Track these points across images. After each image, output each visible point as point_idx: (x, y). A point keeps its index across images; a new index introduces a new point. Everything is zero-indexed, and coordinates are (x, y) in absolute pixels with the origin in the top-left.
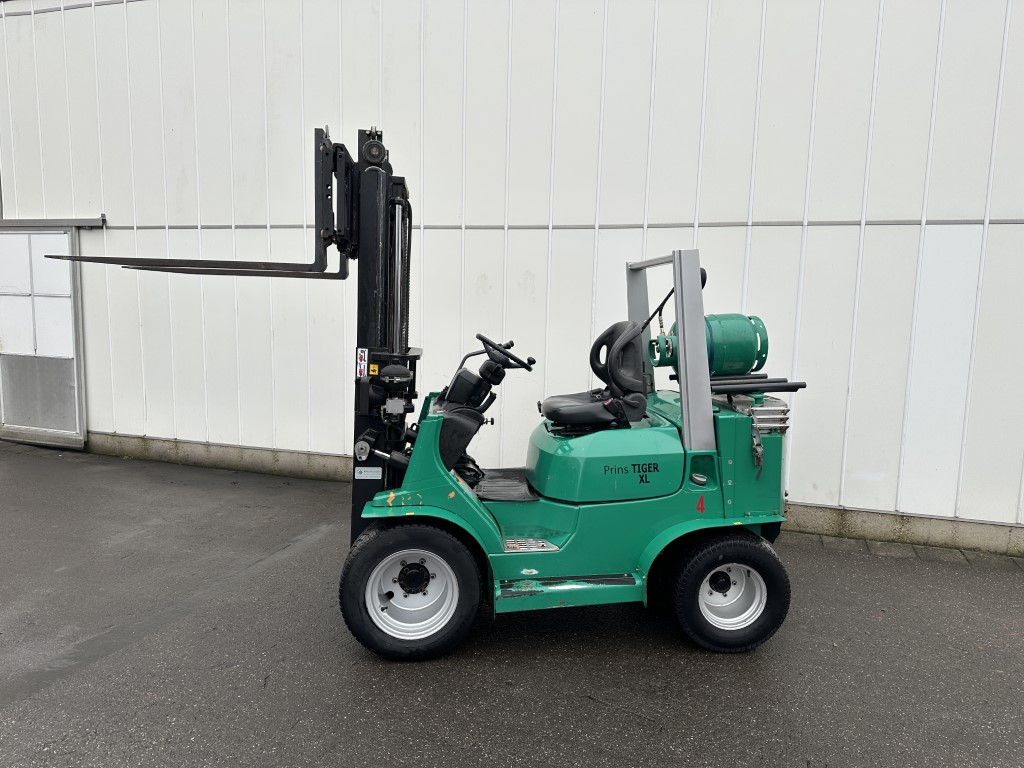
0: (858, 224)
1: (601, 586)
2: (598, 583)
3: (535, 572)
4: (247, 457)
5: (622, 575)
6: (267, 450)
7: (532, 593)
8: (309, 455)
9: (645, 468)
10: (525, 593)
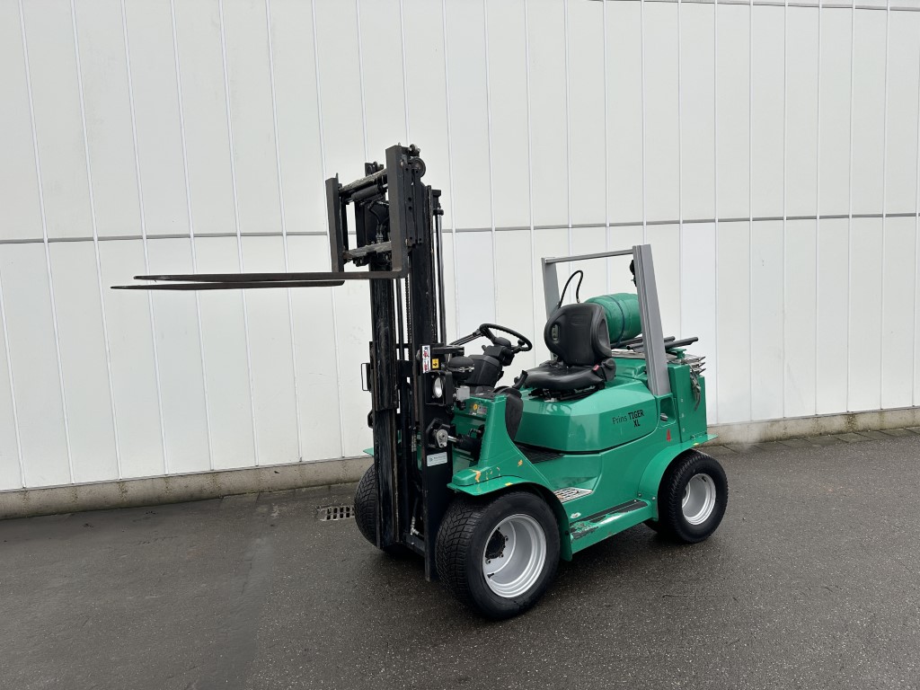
0: (642, 224)
1: (629, 513)
2: (626, 510)
3: (579, 514)
4: (84, 496)
5: (632, 502)
6: (112, 482)
7: (592, 531)
8: (167, 478)
9: (636, 413)
10: (587, 532)
